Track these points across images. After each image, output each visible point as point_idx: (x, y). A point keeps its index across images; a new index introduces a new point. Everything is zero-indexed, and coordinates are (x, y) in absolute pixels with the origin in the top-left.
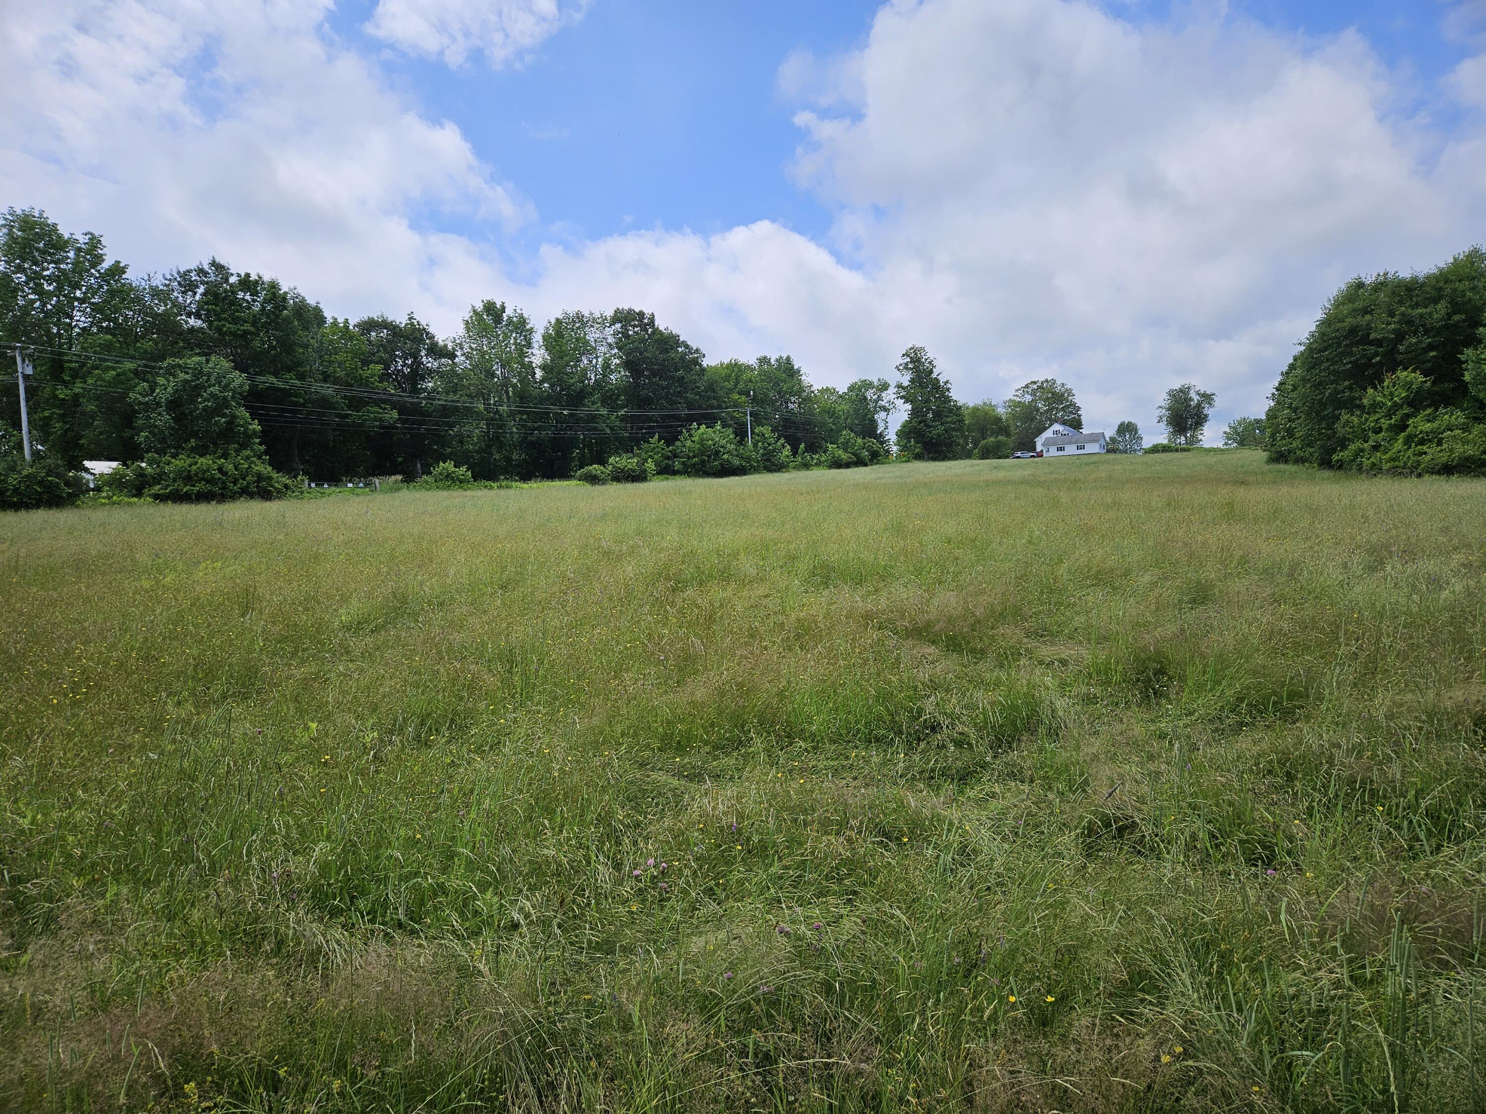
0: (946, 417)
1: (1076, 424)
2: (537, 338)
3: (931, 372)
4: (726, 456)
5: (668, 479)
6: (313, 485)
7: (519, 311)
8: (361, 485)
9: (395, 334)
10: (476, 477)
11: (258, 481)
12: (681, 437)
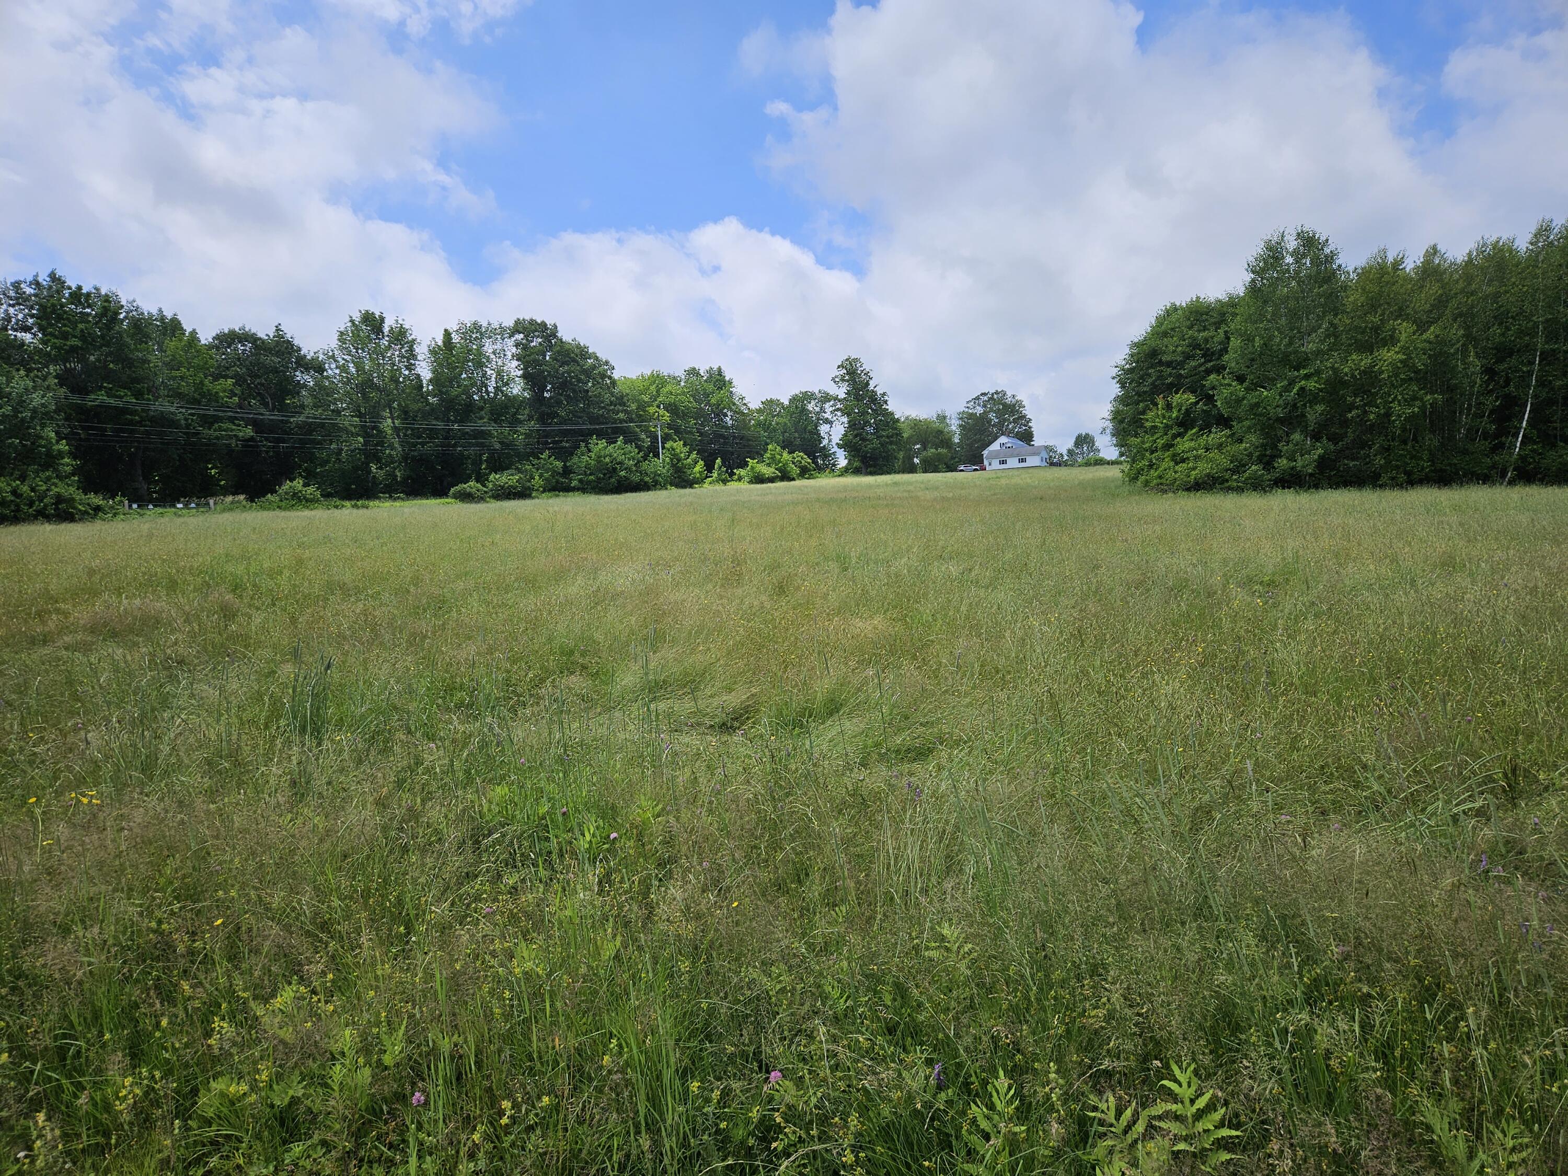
0: (883, 430)
1: (1027, 437)
2: (422, 350)
3: (867, 384)
4: (623, 473)
5: (558, 496)
6: (135, 506)
7: (401, 322)
8: (193, 505)
9: (256, 347)
10: (327, 496)
11: (56, 504)
12: (579, 452)
